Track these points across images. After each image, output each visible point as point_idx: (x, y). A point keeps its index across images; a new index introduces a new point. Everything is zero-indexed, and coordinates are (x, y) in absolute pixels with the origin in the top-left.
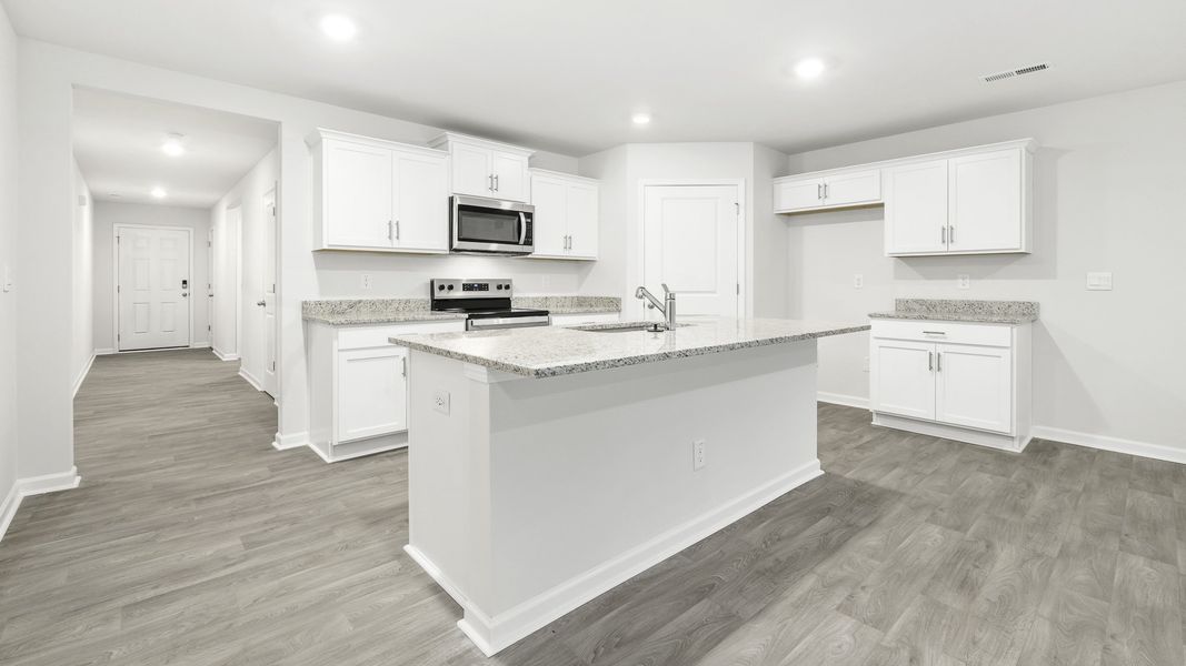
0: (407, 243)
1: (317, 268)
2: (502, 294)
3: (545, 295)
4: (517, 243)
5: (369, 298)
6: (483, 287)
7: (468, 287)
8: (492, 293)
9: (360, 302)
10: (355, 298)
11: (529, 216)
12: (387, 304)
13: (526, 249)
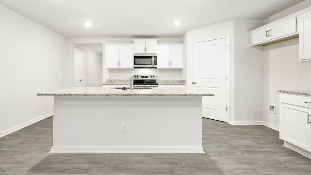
0: (123, 66)
1: (109, 73)
2: (153, 78)
3: (167, 79)
4: (152, 65)
5: (119, 79)
6: (147, 77)
7: (142, 77)
8: (149, 78)
9: (117, 80)
10: (116, 79)
11: (156, 57)
12: (123, 81)
13: (155, 66)
